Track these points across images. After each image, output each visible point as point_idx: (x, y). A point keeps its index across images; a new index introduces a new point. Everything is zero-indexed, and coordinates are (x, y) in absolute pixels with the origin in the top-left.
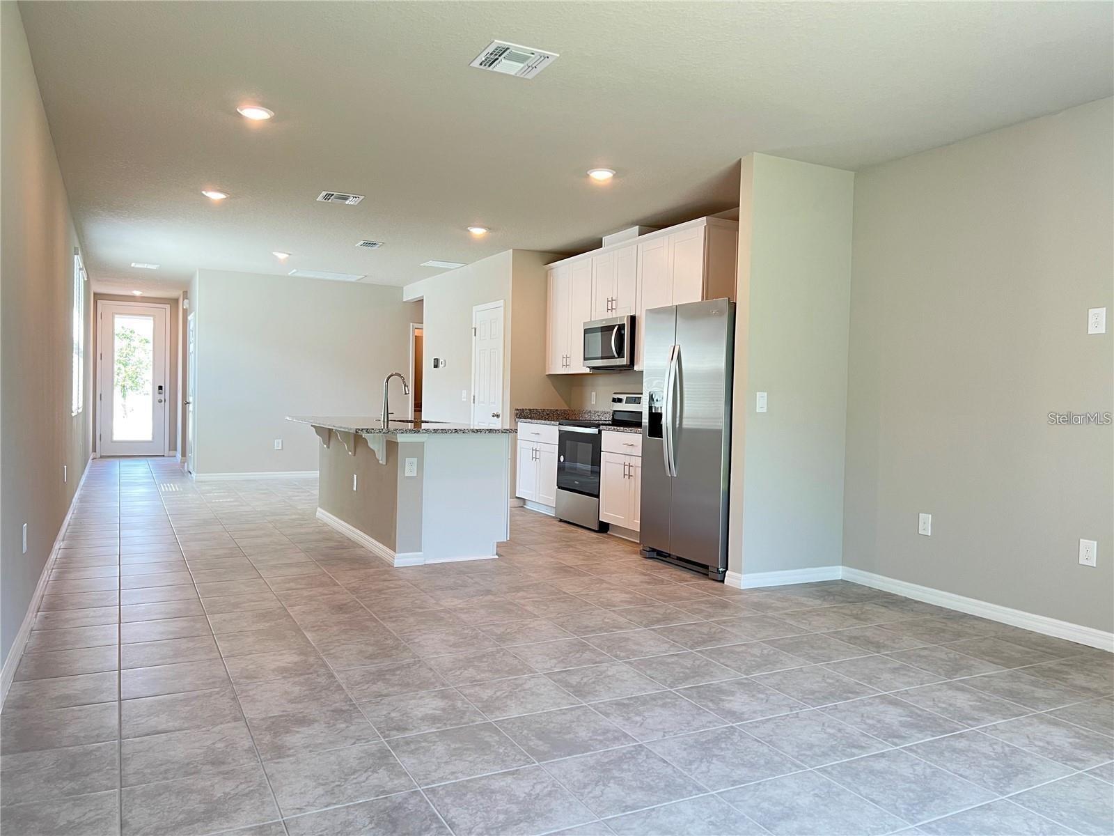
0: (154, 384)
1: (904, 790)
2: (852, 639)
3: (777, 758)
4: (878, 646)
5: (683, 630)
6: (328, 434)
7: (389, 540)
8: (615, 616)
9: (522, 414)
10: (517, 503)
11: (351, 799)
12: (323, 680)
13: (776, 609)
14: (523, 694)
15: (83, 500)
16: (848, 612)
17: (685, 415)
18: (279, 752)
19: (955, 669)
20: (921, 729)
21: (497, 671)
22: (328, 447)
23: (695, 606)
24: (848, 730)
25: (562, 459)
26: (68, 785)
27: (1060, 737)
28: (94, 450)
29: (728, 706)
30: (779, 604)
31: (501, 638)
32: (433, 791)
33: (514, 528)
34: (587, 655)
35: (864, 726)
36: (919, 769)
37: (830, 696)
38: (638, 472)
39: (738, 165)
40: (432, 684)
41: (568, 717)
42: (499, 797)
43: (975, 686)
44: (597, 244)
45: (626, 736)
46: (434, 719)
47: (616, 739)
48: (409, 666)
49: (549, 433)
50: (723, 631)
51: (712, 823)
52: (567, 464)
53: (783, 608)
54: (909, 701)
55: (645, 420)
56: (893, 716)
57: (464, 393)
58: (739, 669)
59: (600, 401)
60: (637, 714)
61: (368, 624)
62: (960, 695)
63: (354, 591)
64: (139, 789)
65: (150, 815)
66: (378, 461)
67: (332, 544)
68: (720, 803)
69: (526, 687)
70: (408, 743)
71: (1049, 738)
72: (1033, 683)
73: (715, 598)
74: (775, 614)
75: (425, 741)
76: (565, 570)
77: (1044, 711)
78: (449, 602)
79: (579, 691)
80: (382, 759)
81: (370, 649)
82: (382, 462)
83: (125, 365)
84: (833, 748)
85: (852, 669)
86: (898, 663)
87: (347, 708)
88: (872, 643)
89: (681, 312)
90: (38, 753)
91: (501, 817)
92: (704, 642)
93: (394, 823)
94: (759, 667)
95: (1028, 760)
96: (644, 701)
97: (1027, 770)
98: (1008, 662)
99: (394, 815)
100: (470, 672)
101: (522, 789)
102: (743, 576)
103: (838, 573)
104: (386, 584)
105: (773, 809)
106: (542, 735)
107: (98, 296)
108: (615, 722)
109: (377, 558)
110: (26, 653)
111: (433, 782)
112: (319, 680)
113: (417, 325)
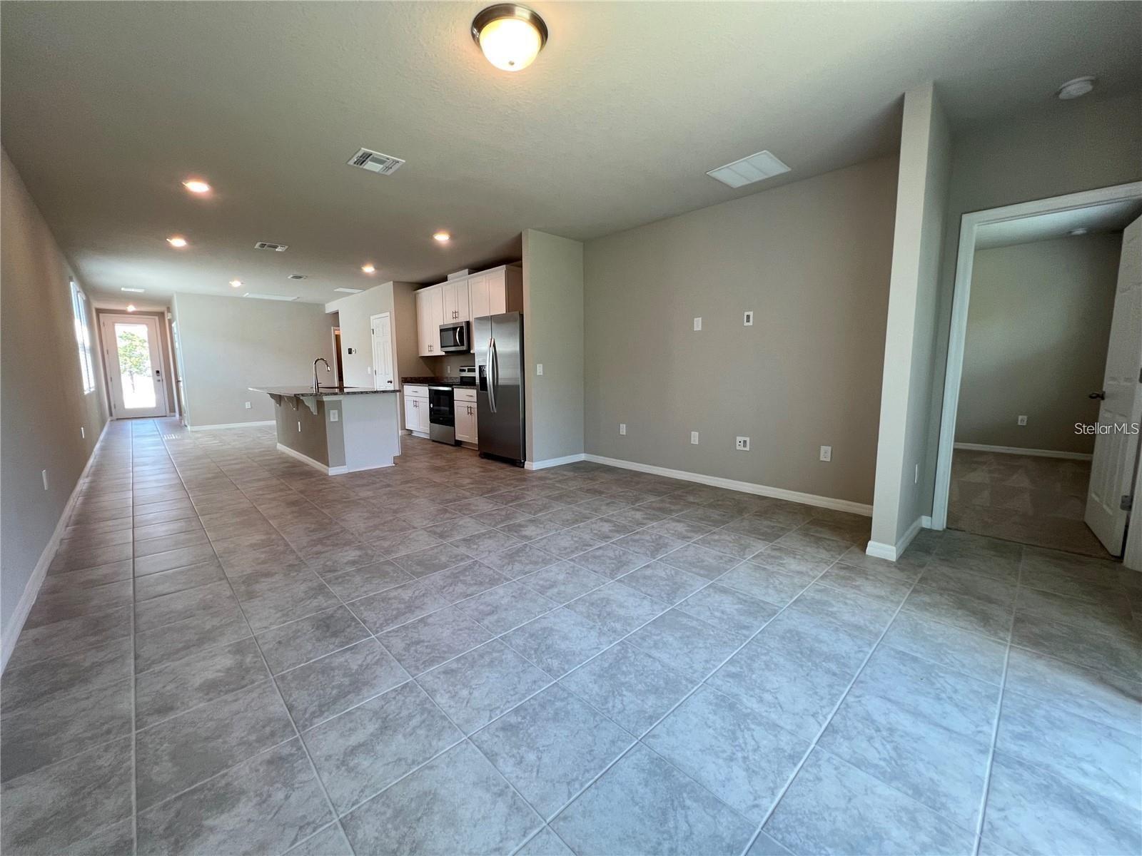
0: (153, 369)
1: (610, 564)
2: (588, 491)
3: (548, 557)
4: (601, 493)
5: (502, 496)
6: (278, 398)
7: (324, 459)
8: (463, 492)
9: (406, 380)
10: (405, 432)
11: (299, 617)
12: (281, 548)
13: (551, 479)
14: (409, 541)
15: (103, 449)
16: (586, 477)
17: (500, 377)
18: (251, 595)
19: (637, 500)
20: (618, 532)
21: (394, 530)
22: (280, 405)
23: (508, 482)
24: (585, 537)
25: (432, 405)
26: (93, 639)
27: (681, 527)
28: (111, 414)
29: (524, 533)
30: (552, 476)
31: (395, 512)
32: (353, 604)
33: (404, 447)
34: (447, 515)
35: (592, 534)
36: (617, 552)
37: (576, 521)
38: (475, 411)
39: (520, 236)
40: (353, 542)
41: (436, 551)
42: (393, 601)
43: (645, 508)
44: (445, 279)
45: (468, 557)
46: (353, 563)
47: (462, 559)
48: (338, 533)
49: (423, 391)
50: (523, 494)
51: (513, 596)
52: (436, 408)
53: (555, 478)
54: (614, 519)
55: (478, 381)
56: (606, 528)
57: (369, 369)
58: (530, 513)
59: (453, 371)
60: (474, 545)
61: (311, 511)
62: (637, 513)
63: (302, 492)
64: (148, 633)
65: (158, 648)
66: (312, 413)
67: (288, 465)
68: (518, 585)
69: (411, 537)
70: (337, 579)
71: (676, 529)
72: (670, 503)
73: (519, 477)
74: (550, 482)
75: (348, 575)
76: (437, 469)
77: (674, 515)
78: (364, 493)
79: (442, 536)
80: (321, 589)
81: (313, 526)
82: (315, 413)
83: (130, 357)
84: (577, 548)
85: (588, 506)
86: (609, 501)
87: (297, 563)
88: (597, 492)
89: (495, 320)
90: (67, 622)
91: (395, 612)
92: (512, 501)
93: (328, 627)
94: (541, 510)
95: (666, 541)
96: (479, 536)
97: (666, 545)
98: (659, 494)
99: (328, 622)
100: (377, 533)
101: (406, 595)
102: (534, 463)
103: (582, 457)
104: (324, 486)
105: (545, 584)
106: (420, 563)
107: (99, 311)
108: (463, 550)
109: (317, 471)
110: (57, 555)
111: (353, 599)
112: (278, 548)
113: (336, 328)
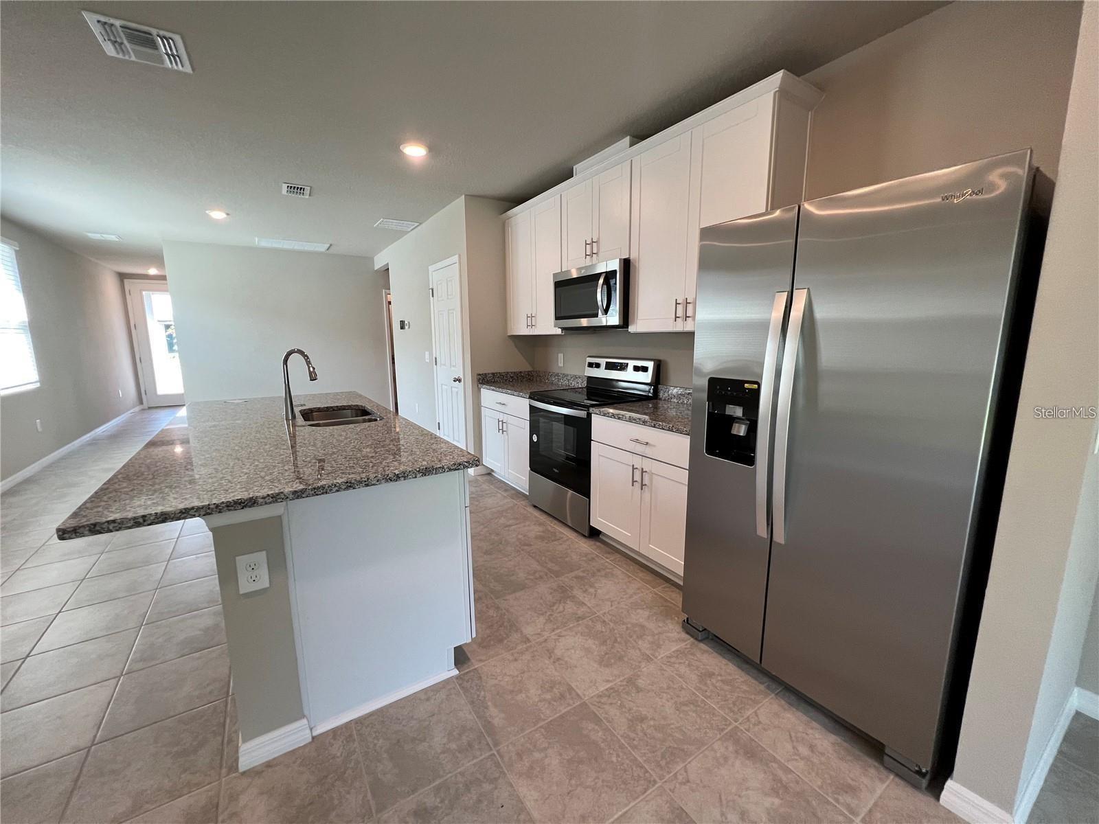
9: (485, 379)
25: (535, 438)
49: (516, 406)
52: (541, 446)
57: (427, 355)
59: (569, 364)
107: (122, 276)
113: (387, 291)
